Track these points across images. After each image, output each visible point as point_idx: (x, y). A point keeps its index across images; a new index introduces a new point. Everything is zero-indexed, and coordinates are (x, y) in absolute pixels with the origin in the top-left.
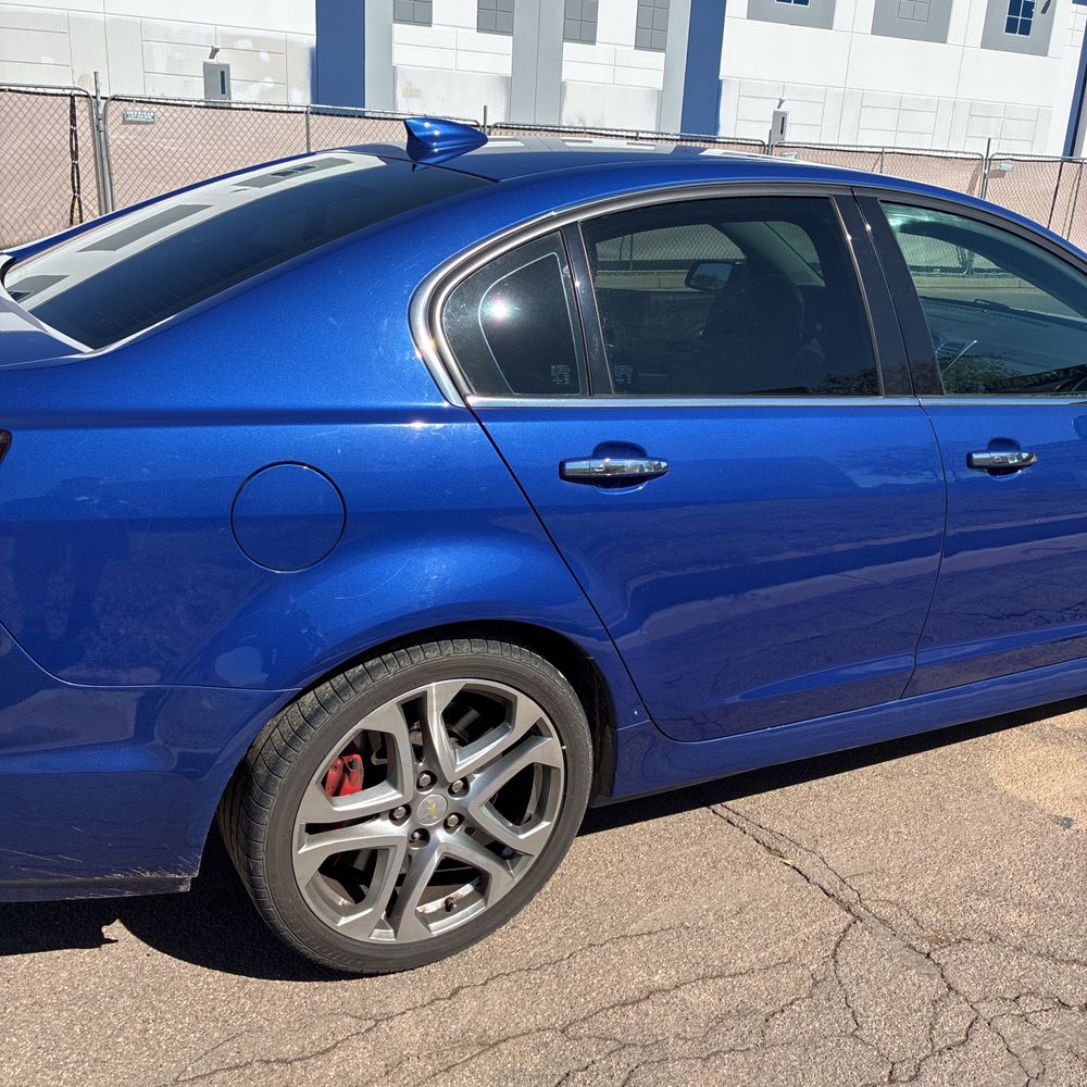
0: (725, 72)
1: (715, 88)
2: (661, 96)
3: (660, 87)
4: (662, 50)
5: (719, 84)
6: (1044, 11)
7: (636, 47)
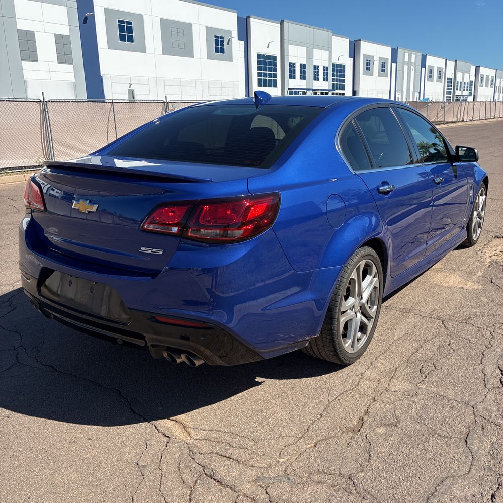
0: (103, 72)
1: (100, 80)
2: (75, 84)
3: (74, 80)
4: (72, 64)
5: (101, 78)
6: (228, 44)
7: (59, 63)
